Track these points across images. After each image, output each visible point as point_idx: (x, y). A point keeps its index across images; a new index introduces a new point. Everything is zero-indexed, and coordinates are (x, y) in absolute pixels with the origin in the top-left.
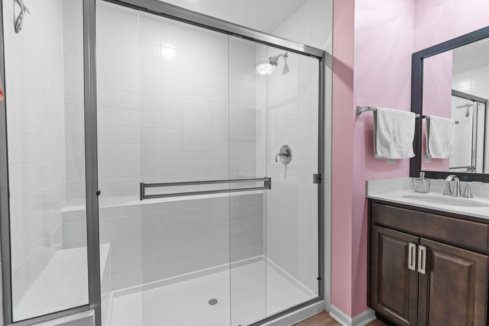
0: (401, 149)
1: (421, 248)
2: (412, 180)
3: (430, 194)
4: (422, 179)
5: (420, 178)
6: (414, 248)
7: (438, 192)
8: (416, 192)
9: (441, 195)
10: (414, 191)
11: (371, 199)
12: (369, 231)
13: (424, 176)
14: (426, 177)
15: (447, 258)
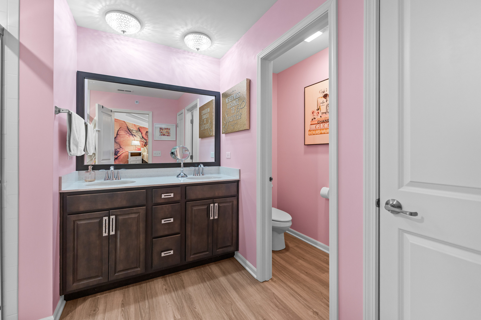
0: (81, 148)
1: (112, 217)
2: (79, 172)
3: (96, 182)
4: (90, 171)
5: (89, 170)
6: (107, 220)
7: (99, 179)
8: (86, 181)
9: (103, 181)
10: (84, 181)
11: (63, 193)
12: (62, 223)
13: (92, 169)
14: (93, 169)
15: (126, 217)
